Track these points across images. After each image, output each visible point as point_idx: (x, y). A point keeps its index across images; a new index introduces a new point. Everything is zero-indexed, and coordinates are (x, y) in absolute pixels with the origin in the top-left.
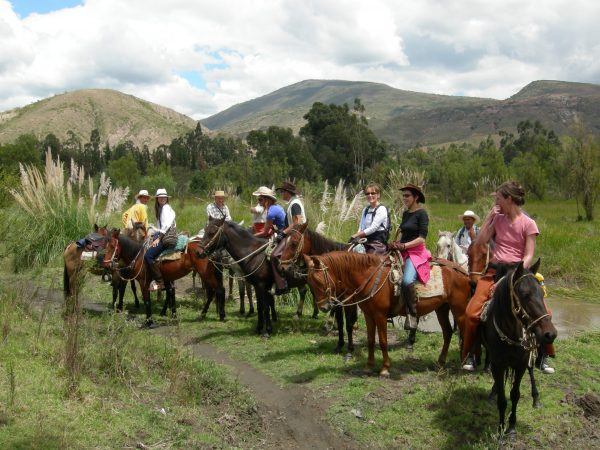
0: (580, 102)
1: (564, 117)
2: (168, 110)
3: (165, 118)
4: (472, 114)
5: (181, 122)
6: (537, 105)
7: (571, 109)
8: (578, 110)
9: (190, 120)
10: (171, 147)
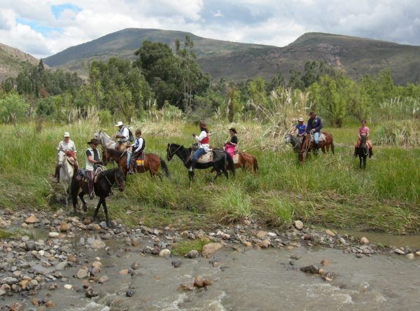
0: (342, 49)
1: (330, 60)
2: (15, 49)
3: (12, 56)
4: (259, 57)
5: (25, 60)
6: (309, 51)
7: (335, 55)
8: (340, 56)
9: (33, 59)
10: (17, 80)
